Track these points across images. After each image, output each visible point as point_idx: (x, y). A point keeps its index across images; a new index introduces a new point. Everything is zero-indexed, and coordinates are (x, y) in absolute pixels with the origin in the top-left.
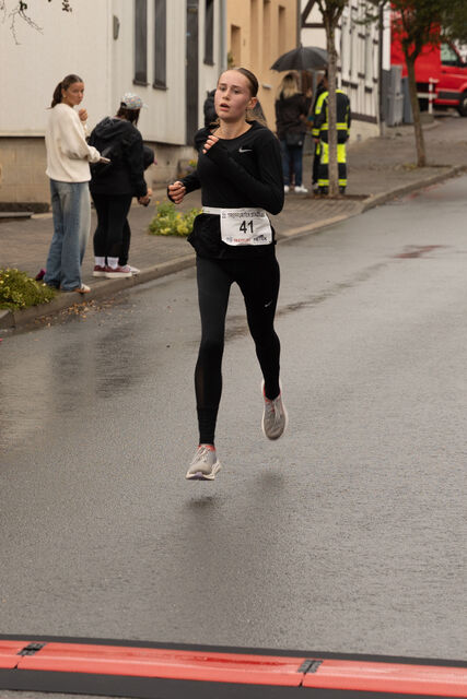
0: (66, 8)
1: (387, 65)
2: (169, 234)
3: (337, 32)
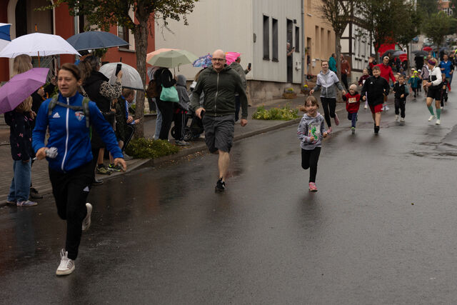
0: (186, 24)
1: (374, 52)
2: (260, 119)
3: (353, 40)
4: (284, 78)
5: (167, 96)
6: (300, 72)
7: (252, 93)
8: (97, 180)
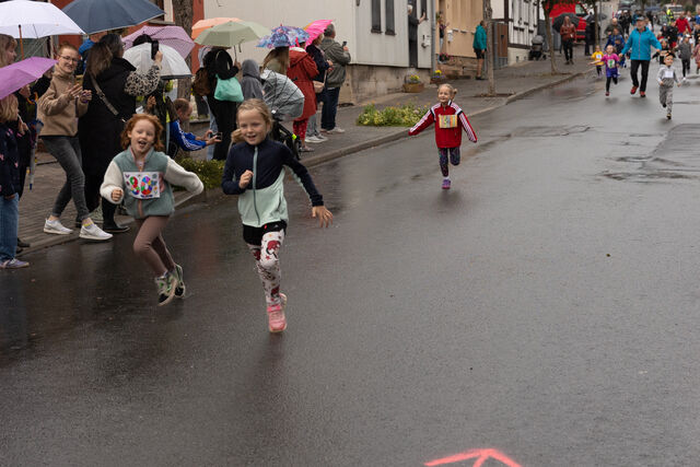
1: (542, 17)
2: (368, 125)
4: (404, 61)
5: (225, 93)
6: (429, 49)
7: (355, 84)
8: (119, 226)
